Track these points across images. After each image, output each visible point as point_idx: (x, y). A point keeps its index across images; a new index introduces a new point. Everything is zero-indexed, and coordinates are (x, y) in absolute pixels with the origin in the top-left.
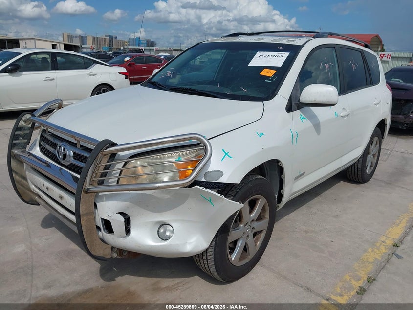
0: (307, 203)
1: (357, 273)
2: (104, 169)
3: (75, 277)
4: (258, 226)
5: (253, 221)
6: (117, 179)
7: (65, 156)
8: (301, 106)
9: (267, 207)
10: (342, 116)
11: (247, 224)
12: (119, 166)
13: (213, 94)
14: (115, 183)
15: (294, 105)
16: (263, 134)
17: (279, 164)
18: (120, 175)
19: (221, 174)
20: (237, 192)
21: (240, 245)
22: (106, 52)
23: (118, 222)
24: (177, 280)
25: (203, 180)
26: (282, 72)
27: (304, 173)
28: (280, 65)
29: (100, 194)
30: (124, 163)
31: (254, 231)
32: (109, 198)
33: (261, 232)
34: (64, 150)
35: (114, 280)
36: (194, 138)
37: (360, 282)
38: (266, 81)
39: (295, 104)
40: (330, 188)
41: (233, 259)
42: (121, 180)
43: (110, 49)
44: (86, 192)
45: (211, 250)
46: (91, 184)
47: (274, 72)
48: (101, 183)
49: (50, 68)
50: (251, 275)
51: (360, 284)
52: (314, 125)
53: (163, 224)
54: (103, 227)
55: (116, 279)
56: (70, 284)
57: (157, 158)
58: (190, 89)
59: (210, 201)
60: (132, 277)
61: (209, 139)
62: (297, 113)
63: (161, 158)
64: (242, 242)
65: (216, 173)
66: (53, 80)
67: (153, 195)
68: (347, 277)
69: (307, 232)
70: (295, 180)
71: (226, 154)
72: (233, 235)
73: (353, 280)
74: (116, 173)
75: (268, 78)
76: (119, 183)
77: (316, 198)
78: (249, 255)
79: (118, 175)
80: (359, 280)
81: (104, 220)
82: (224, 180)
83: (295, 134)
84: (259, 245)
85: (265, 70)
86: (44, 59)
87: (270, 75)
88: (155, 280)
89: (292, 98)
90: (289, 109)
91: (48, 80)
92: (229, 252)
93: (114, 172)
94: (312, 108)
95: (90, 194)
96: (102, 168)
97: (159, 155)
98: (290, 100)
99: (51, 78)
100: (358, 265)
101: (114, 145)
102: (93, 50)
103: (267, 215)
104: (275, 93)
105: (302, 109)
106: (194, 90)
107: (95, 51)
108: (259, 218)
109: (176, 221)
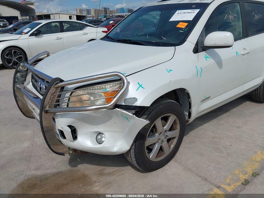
0: (218, 117)
1: (245, 169)
2: (58, 98)
3: (54, 164)
4: (170, 134)
5: (166, 131)
6: (67, 104)
7: (40, 88)
8: (205, 48)
9: (178, 122)
10: (242, 55)
11: (161, 133)
12: (68, 95)
13: (142, 43)
14: (66, 107)
15: (199, 48)
16: (171, 70)
17: (186, 91)
18: (69, 101)
19: (135, 99)
20: (150, 112)
21: (156, 148)
22: (102, 19)
23: (68, 132)
24: (116, 168)
25: (123, 104)
26: (192, 24)
27: (210, 97)
28: (191, 19)
29: (57, 113)
30: (70, 93)
31: (168, 138)
32: (62, 116)
33: (174, 138)
34: (40, 85)
35: (77, 166)
36: (116, 75)
37: (246, 175)
38: (180, 31)
39: (201, 47)
40: (238, 106)
41: (151, 157)
42: (70, 104)
43: (105, 17)
44: (47, 112)
45: (132, 151)
46: (50, 107)
47: (186, 24)
48: (55, 106)
49: (59, 31)
50: (166, 167)
51: (246, 177)
52: (216, 62)
53: (100, 133)
54: (60, 134)
55: (78, 166)
56: (50, 168)
57: (90, 89)
58: (128, 40)
59: (127, 119)
60: (88, 165)
61: (126, 76)
62: (203, 54)
63: (93, 89)
64: (158, 145)
65: (132, 99)
66: (61, 38)
67: (90, 114)
68: (237, 172)
69: (213, 138)
70: (201, 102)
71: (140, 86)
72: (149, 141)
73: (241, 174)
74: (66, 100)
75: (181, 29)
76: (69, 107)
77: (226, 114)
78: (165, 154)
79: (67, 101)
80: (246, 174)
81: (60, 130)
82: (138, 104)
83: (199, 69)
84: (172, 147)
85: (181, 23)
86: (56, 26)
87: (183, 27)
88: (102, 167)
89: (199, 43)
90: (196, 51)
91: (59, 39)
92: (148, 152)
93: (65, 99)
94: (216, 50)
95: (49, 114)
96: (57, 96)
97: (91, 88)
98: (197, 44)
99: (60, 37)
100: (247, 163)
101: (62, 81)
102: (93, 18)
103: (178, 127)
104: (185, 39)
105: (207, 50)
106: (131, 40)
107: (94, 18)
108: (171, 129)
109: (107, 131)
